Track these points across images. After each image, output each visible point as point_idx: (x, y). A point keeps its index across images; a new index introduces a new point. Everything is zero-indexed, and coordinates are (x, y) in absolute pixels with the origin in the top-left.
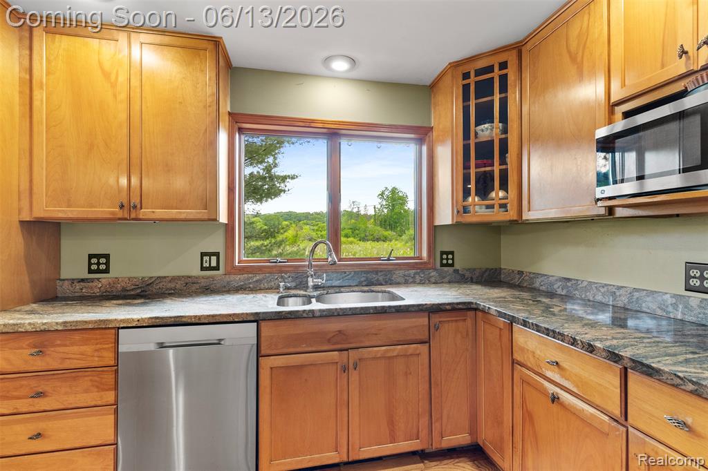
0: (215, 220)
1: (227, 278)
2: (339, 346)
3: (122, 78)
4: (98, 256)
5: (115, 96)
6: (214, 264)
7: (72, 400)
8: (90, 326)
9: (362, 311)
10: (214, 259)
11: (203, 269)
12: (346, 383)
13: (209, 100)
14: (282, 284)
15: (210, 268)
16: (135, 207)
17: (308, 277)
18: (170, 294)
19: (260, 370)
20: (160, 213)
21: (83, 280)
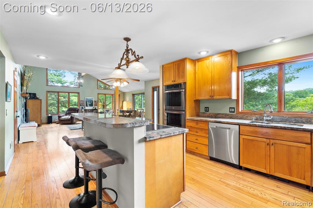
0: (231, 98)
1: (237, 115)
2: (266, 137)
3: (210, 67)
4: (207, 108)
5: (209, 72)
6: (233, 111)
7: (201, 135)
8: (204, 121)
9: (275, 127)
10: (233, 109)
11: (230, 112)
12: (269, 149)
13: (229, 67)
14: (253, 118)
15: (232, 112)
16: (213, 96)
17: (264, 116)
18: (222, 118)
19: (240, 139)
20: (218, 97)
21: (204, 113)
